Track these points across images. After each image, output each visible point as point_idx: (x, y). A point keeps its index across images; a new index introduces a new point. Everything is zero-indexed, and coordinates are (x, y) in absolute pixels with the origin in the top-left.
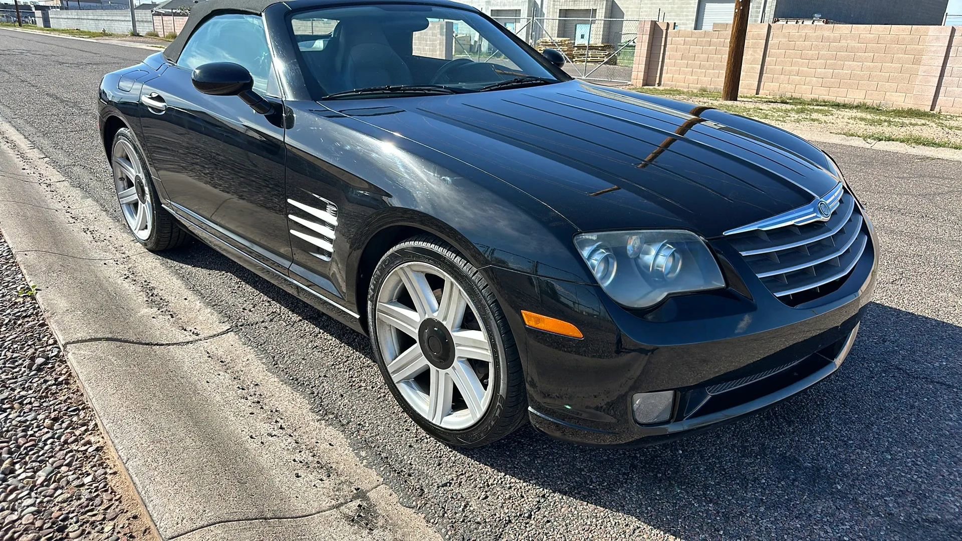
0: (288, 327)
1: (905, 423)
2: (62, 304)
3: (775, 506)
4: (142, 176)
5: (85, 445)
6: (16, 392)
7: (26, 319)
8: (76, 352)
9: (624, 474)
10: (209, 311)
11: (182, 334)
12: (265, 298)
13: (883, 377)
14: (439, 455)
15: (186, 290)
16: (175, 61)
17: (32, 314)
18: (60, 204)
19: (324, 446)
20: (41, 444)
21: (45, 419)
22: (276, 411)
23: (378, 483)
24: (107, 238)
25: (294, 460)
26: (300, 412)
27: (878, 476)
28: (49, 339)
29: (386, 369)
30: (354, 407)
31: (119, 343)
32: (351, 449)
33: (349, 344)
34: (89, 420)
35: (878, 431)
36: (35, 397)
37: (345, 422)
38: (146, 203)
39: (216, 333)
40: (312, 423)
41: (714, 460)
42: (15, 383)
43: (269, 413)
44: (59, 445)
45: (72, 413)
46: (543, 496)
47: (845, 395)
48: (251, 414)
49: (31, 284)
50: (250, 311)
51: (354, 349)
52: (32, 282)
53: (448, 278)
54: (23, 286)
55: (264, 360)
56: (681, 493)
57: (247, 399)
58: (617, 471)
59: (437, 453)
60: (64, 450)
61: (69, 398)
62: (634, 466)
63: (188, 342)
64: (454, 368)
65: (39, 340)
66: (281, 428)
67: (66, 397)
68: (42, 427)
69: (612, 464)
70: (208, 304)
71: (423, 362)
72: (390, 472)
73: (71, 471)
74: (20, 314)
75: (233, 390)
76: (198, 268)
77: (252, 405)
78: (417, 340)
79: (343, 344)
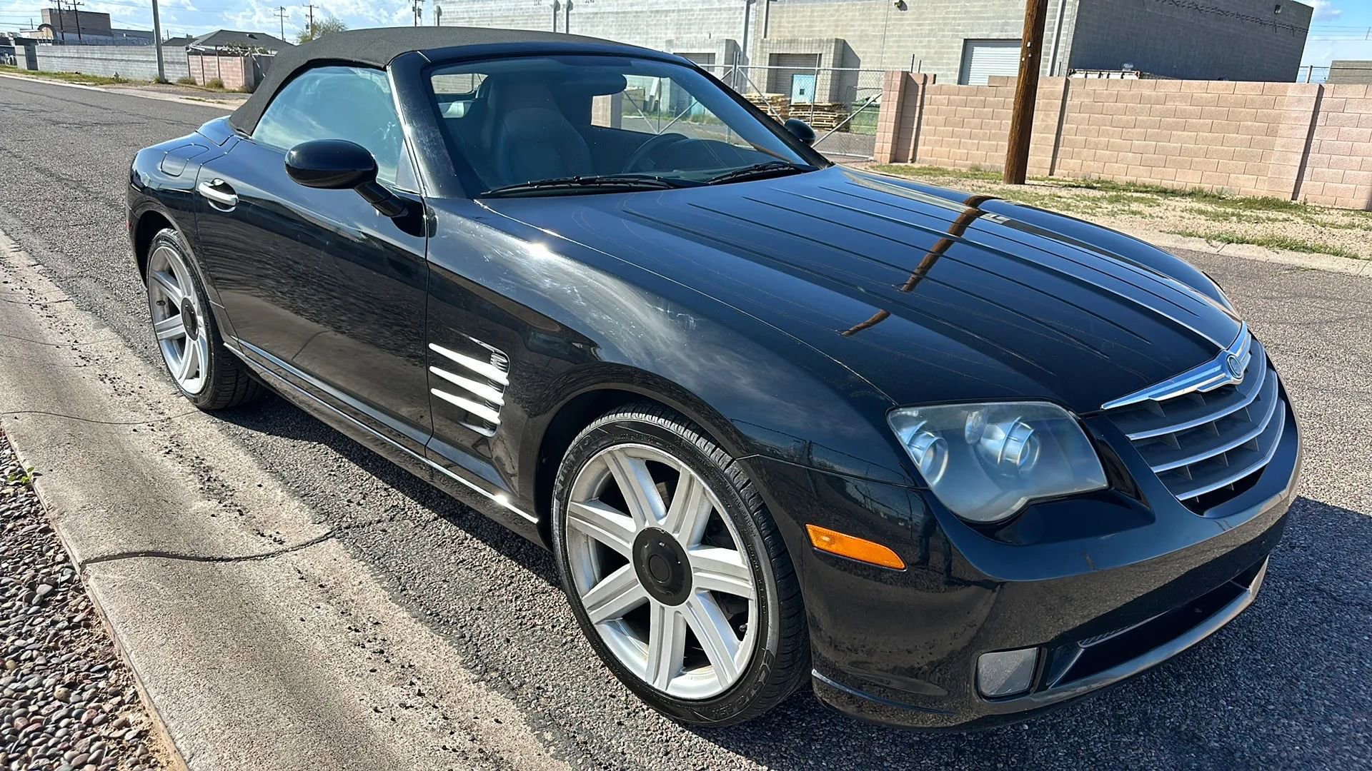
0: (418, 530)
1: (1343, 676)
2: (75, 497)
4: (194, 299)
5: (119, 727)
6: (8, 641)
7: (20, 522)
8: (101, 576)
10: (297, 504)
11: (257, 541)
12: (380, 484)
13: (1300, 603)
14: (664, 738)
15: (259, 472)
16: (249, 133)
17: (29, 512)
18: (63, 337)
19: (488, 723)
20: (50, 728)
21: (55, 685)
22: (410, 666)
24: (136, 388)
25: (444, 748)
26: (446, 668)
27: (1319, 762)
28: (56, 553)
29: (580, 602)
30: (528, 660)
31: (165, 560)
32: (529, 728)
33: (512, 557)
34: (124, 687)
35: (1307, 689)
36: (38, 650)
37: (515, 684)
38: (198, 339)
39: (310, 540)
40: (465, 685)
41: (1076, 739)
43: (399, 669)
44: (79, 728)
45: (97, 675)
47: (1251, 632)
48: (371, 671)
49: (26, 466)
50: (359, 504)
51: (519, 564)
52: (27, 462)
53: (685, 470)
54: (14, 467)
55: (385, 584)
57: (364, 647)
58: (936, 760)
59: (662, 734)
60: (87, 736)
61: (91, 650)
63: (268, 555)
64: (689, 604)
65: (42, 555)
66: (420, 694)
67: (87, 648)
68: (50, 699)
69: (927, 749)
70: (295, 493)
71: (640, 593)
72: (592, 766)
74: (9, 513)
75: (342, 632)
76: (275, 437)
77: (374, 657)
78: (631, 559)
79: (503, 557)
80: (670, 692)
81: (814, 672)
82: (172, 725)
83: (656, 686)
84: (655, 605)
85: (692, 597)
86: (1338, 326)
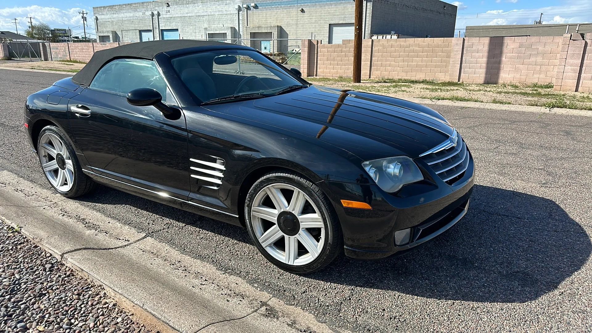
0: (180, 230)
1: (494, 234)
2: (42, 233)
3: (453, 277)
4: (64, 153)
5: (105, 304)
6: (45, 284)
7: (22, 245)
8: (72, 257)
9: (384, 274)
10: (128, 227)
11: (119, 241)
12: (158, 216)
14: (294, 280)
15: (106, 218)
16: (87, 85)
17: (24, 241)
19: (233, 285)
20: (79, 308)
21: (72, 295)
22: (198, 273)
23: (270, 297)
24: (34, 193)
25: (222, 294)
26: (211, 271)
28: (45, 253)
29: (258, 242)
30: (239, 265)
31: (92, 250)
32: (249, 284)
33: (221, 234)
34: (99, 292)
35: (484, 239)
36: (59, 285)
37: (238, 272)
40: (221, 275)
41: (421, 262)
42: (41, 279)
43: (194, 274)
44: (90, 307)
45: (86, 290)
46: (352, 290)
48: (185, 276)
50: (153, 224)
51: (224, 236)
52: (12, 224)
55: (177, 249)
56: (412, 278)
57: (178, 269)
60: (94, 308)
61: (79, 283)
62: (387, 270)
63: (125, 246)
64: (299, 234)
65: (40, 255)
66: (206, 280)
67: (77, 282)
68: (73, 300)
70: (125, 224)
71: (281, 234)
72: (274, 291)
73: (106, 318)
74: (16, 242)
75: (168, 266)
76: (106, 205)
77: (183, 272)
78: (276, 223)
79: (216, 235)
80: (295, 264)
81: (345, 247)
82: (130, 297)
83: (289, 264)
84: (286, 237)
85: (301, 231)
86: (479, 127)
